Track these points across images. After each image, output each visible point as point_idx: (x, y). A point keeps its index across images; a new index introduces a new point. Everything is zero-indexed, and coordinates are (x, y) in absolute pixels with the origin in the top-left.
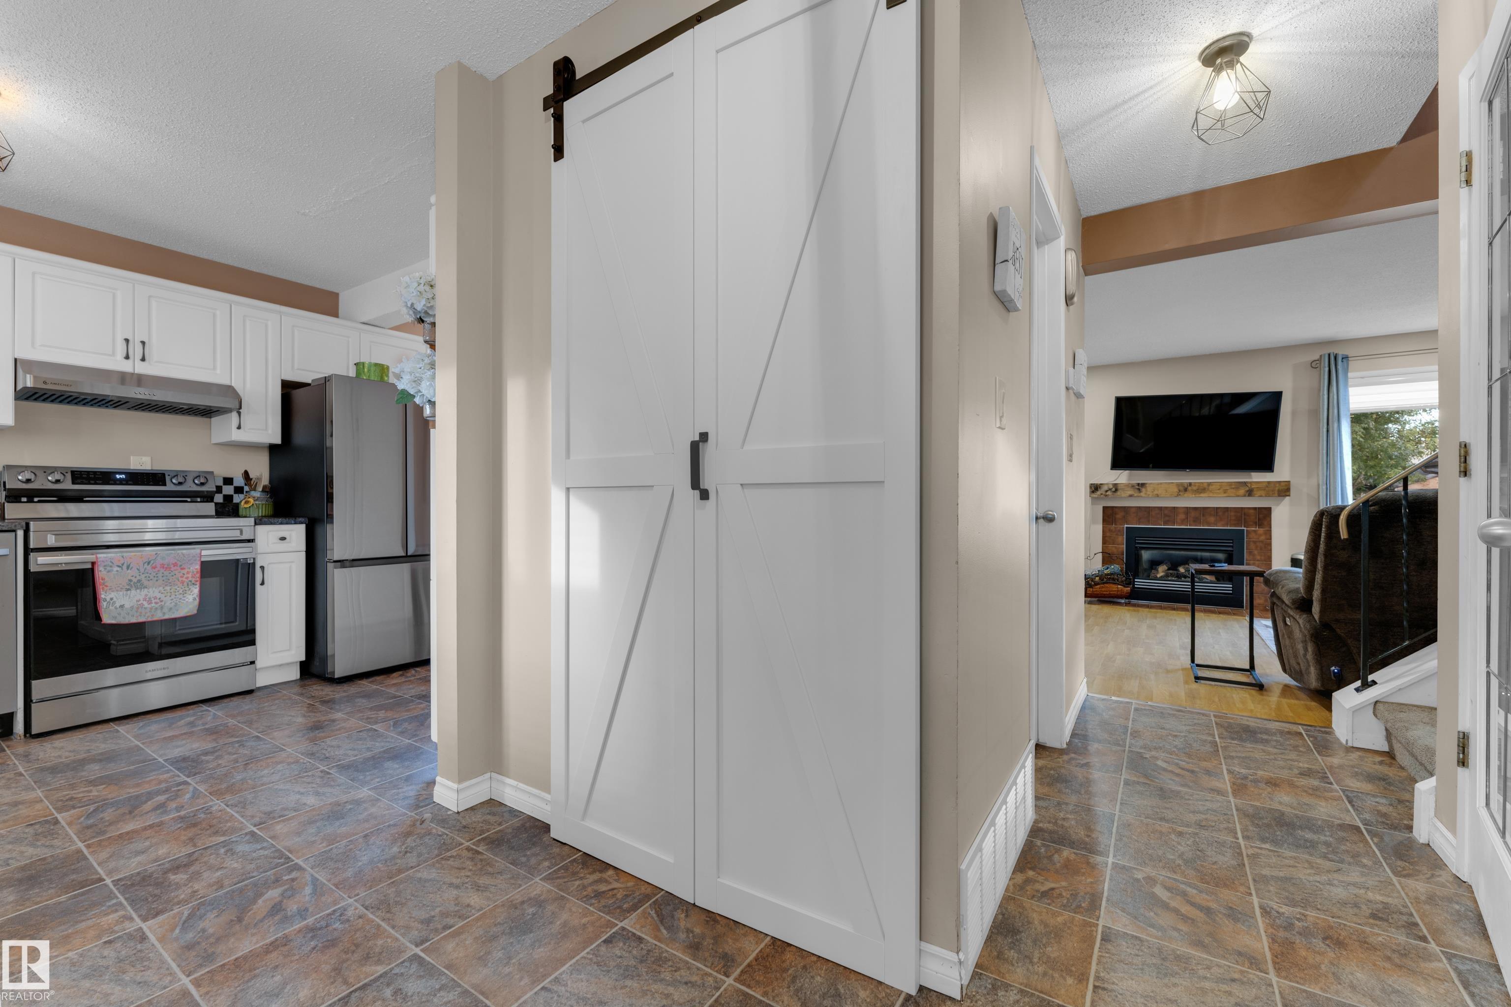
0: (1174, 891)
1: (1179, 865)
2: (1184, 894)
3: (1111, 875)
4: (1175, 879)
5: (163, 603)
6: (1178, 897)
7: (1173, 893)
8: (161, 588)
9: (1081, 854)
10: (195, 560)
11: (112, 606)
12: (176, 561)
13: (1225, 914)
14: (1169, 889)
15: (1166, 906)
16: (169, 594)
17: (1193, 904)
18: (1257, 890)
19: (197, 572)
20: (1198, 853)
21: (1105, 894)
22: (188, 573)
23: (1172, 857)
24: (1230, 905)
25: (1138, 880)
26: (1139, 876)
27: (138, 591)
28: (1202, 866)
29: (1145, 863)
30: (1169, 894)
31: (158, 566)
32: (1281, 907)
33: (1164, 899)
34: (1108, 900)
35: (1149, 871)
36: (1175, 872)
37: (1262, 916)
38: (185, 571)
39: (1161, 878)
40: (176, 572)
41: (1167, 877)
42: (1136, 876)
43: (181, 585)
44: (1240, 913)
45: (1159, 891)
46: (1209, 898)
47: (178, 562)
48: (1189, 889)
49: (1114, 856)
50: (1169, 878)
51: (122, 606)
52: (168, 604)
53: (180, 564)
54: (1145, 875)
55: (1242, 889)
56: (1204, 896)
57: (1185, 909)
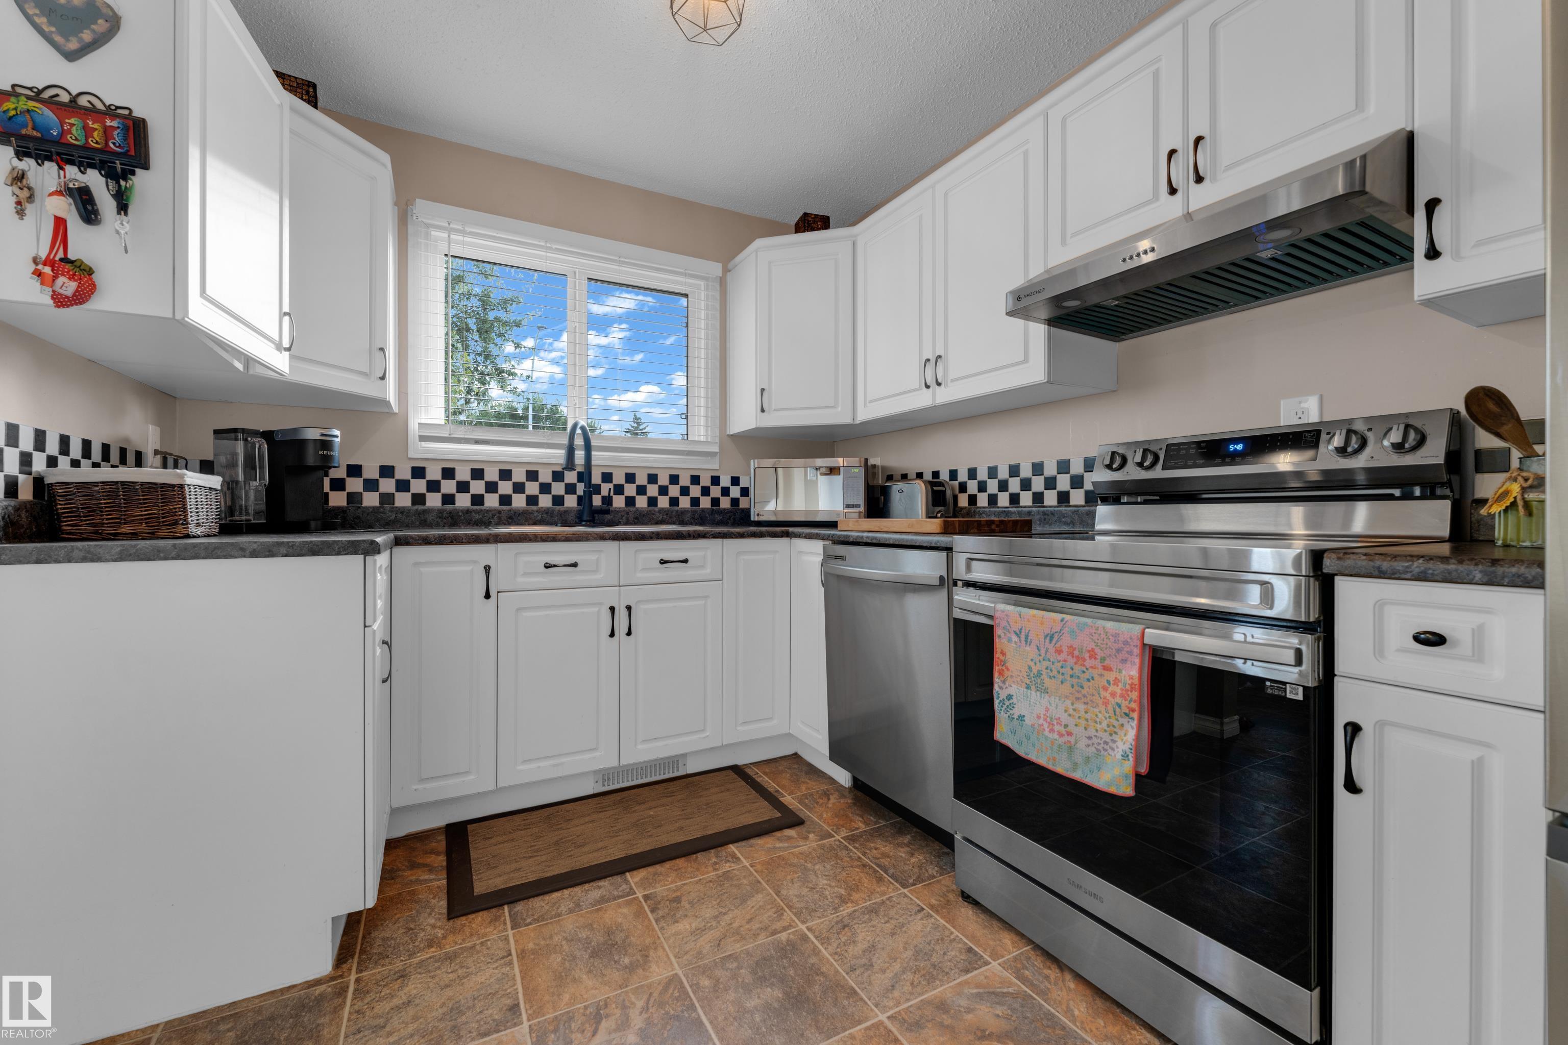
5: (1072, 739)
8: (1068, 702)
10: (1130, 653)
11: (1006, 711)
12: (1093, 645)
16: (1083, 723)
19: (1132, 688)
22: (1116, 681)
27: (1038, 693)
31: (1065, 649)
38: (1111, 676)
40: (1095, 673)
43: (1103, 708)
47: (1097, 650)
51: (1021, 718)
52: (1082, 744)
53: (1100, 654)
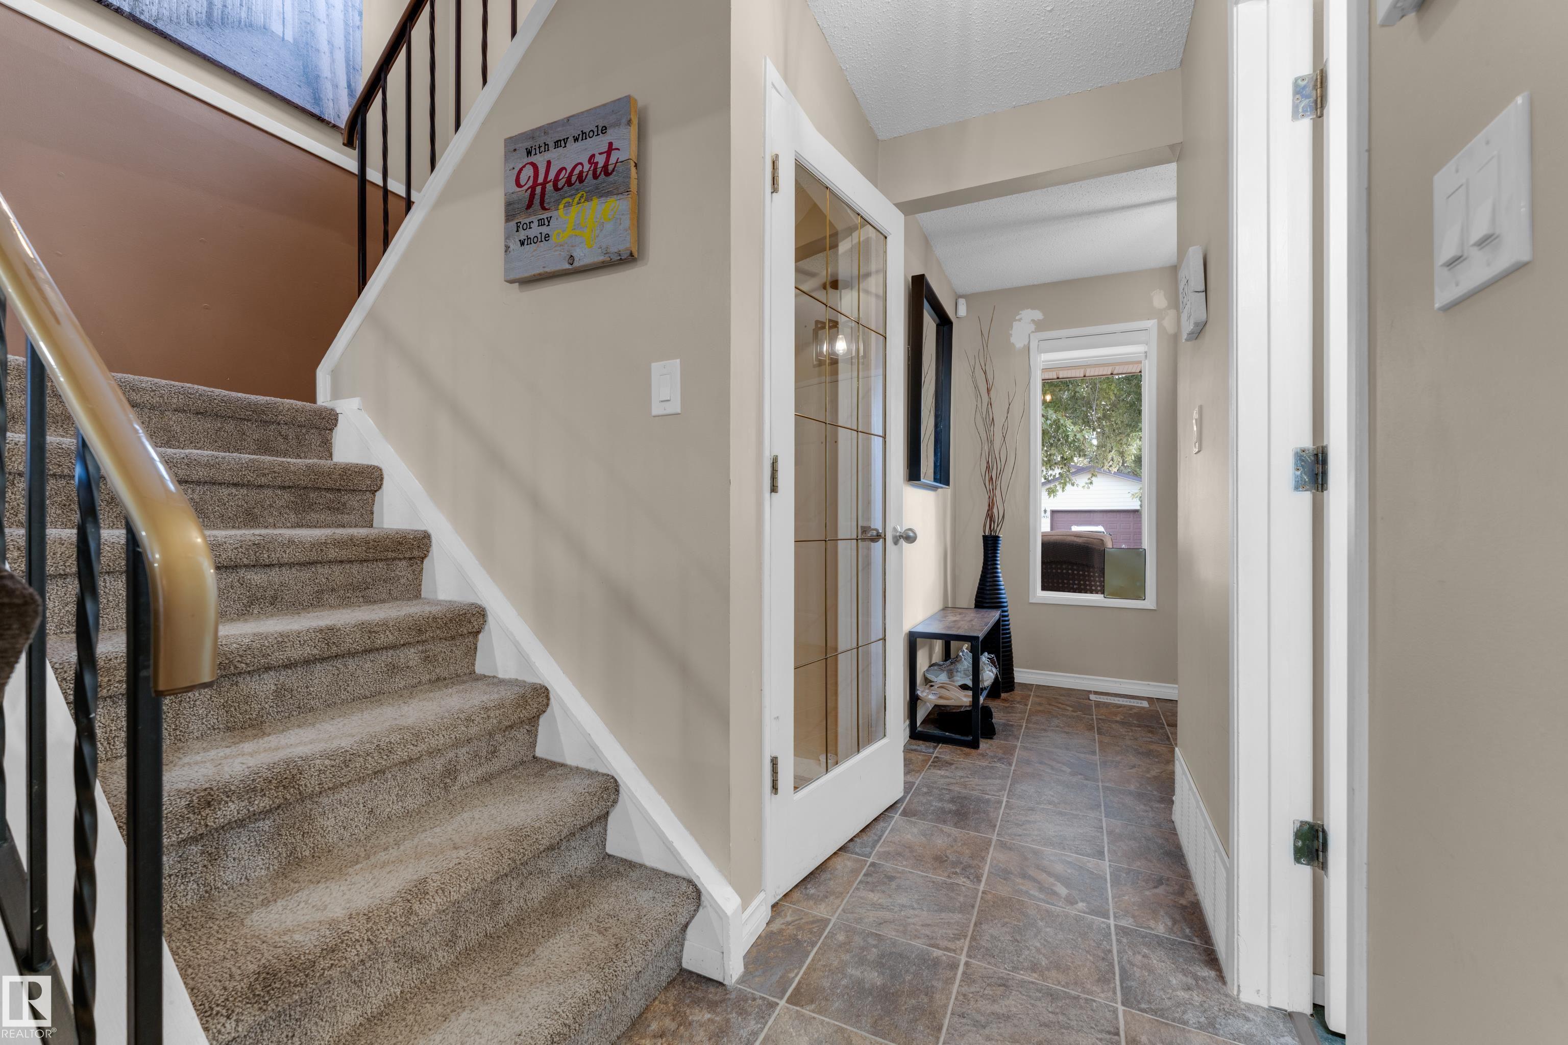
0: (1050, 891)
1: (1042, 919)
2: (1041, 889)
3: (1107, 903)
4: (1048, 903)
6: (1047, 886)
7: (1052, 890)
9: (1144, 928)
13: (1012, 874)
14: (1055, 893)
15: (1058, 878)
17: (1034, 880)
18: (975, 898)
20: (1018, 938)
21: (1109, 885)
23: (1048, 930)
24: (1005, 882)
25: (1082, 901)
26: (1081, 905)
28: (1019, 921)
29: (1076, 920)
30: (1054, 888)
32: (964, 882)
33: (1059, 884)
34: (1106, 880)
35: (1072, 911)
36: (1047, 911)
37: (982, 875)
39: (1060, 904)
41: (1055, 905)
42: (1084, 904)
44: (999, 875)
45: (1063, 891)
46: (1021, 887)
48: (1036, 894)
49: (1109, 927)
50: (1053, 904)
54: (1075, 906)
55: (989, 897)
56: (1024, 888)
57: (1043, 877)
